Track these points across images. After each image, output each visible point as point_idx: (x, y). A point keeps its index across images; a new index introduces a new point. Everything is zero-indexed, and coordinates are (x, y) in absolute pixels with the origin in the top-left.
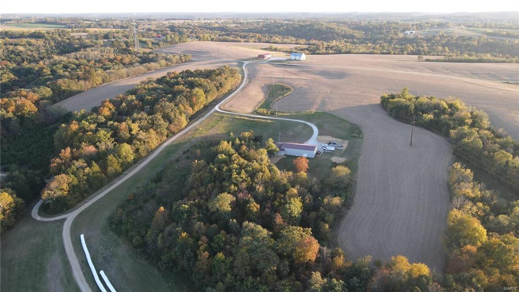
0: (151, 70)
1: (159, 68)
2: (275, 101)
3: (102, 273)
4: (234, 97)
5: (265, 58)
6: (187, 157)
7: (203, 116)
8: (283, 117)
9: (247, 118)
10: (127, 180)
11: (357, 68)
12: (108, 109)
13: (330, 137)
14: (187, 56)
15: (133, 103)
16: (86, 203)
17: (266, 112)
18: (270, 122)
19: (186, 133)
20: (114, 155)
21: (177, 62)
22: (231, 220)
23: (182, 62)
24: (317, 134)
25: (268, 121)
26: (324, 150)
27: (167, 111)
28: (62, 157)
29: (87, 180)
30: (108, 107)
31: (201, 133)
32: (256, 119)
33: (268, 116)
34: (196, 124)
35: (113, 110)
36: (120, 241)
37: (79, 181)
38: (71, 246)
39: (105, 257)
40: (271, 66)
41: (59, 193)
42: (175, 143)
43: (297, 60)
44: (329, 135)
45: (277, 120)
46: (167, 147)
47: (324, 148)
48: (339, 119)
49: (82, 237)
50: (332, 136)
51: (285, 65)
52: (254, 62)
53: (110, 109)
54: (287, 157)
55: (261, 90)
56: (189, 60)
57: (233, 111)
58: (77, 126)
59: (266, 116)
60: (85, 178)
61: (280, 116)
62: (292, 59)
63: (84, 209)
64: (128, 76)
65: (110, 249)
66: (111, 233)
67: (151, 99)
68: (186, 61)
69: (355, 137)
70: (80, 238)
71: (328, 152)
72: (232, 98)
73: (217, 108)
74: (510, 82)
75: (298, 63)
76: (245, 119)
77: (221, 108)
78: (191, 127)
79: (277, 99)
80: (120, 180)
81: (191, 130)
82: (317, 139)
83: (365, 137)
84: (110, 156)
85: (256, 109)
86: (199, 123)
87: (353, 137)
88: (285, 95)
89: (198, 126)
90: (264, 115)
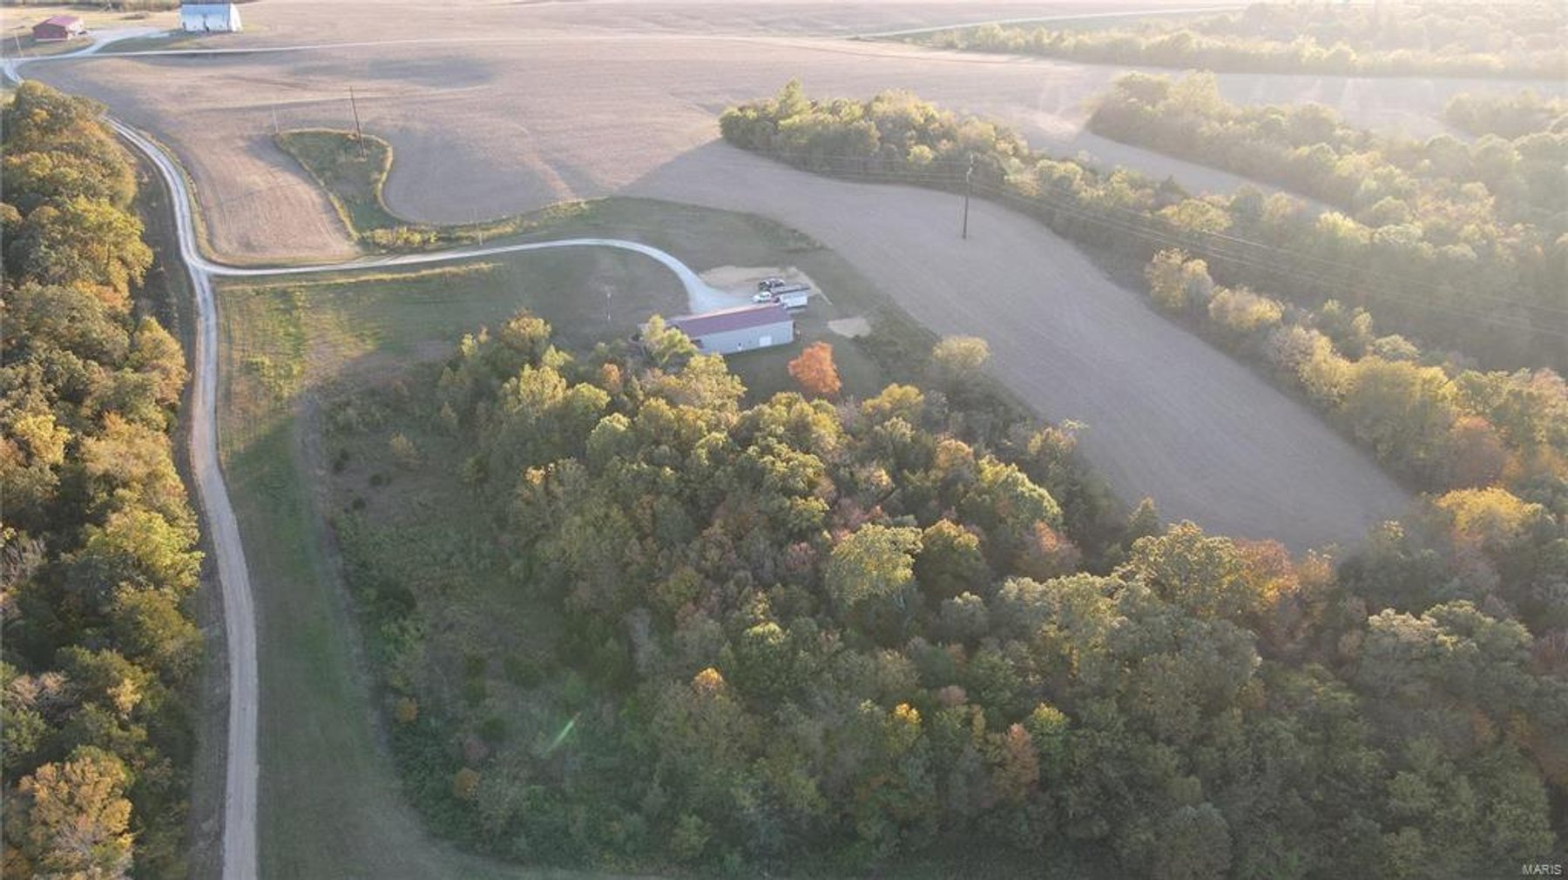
2: (379, 194)
4: (203, 208)
5: (70, 37)
8: (505, 239)
18: (490, 270)
19: (225, 394)
20: (132, 583)
24: (690, 272)
31: (290, 377)
33: (440, 250)
45: (500, 256)
55: (260, 163)
57: (284, 263)
59: (434, 251)
61: (488, 242)
69: (803, 250)
71: (803, 315)
72: (202, 214)
73: (199, 264)
77: (220, 260)
78: (212, 366)
79: (380, 185)
80: (229, 674)
81: (230, 378)
82: (708, 284)
83: (830, 246)
84: (127, 594)
85: (355, 235)
86: (219, 342)
87: (790, 251)
88: (388, 165)
89: (237, 355)
90: (422, 249)
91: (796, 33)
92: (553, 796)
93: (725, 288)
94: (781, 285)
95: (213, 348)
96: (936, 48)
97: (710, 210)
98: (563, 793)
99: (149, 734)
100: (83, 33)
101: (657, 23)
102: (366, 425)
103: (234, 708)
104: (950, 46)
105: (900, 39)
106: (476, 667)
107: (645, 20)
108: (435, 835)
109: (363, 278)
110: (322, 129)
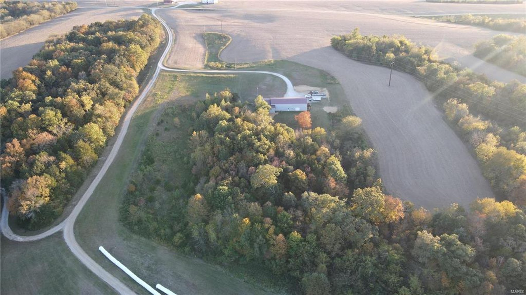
0: (34, 24)
1: (42, 21)
2: (220, 52)
3: (159, 286)
4: (172, 51)
5: (172, 3)
6: (166, 129)
7: (151, 78)
8: (243, 69)
9: (204, 75)
10: (110, 168)
11: (279, 9)
12: (31, 82)
13: (306, 86)
14: (72, 4)
15: (60, 70)
16: (75, 206)
17: (220, 66)
18: (234, 77)
19: (145, 101)
20: (83, 140)
21: (62, 13)
22: (286, 194)
23: (68, 12)
24: (291, 86)
25: (230, 75)
26: (310, 101)
27: (111, 76)
28: (12, 154)
29: (67, 177)
30: (30, 78)
31: (163, 98)
32: (215, 75)
33: (224, 70)
34: (149, 87)
35: (38, 82)
36: (154, 244)
37: (57, 181)
38: (97, 265)
39: (149, 267)
40: (185, 12)
41: (41, 202)
42: (139, 114)
43: (209, 4)
44: (305, 84)
45: (238, 73)
46: (133, 120)
47: (310, 99)
48: (303, 66)
49: (102, 249)
50: (307, 85)
51: (200, 10)
52: (162, 8)
53: (33, 81)
54: (279, 114)
55: (195, 41)
56: (76, 9)
57: (182, 68)
58: (4, 108)
59: (223, 70)
60: (63, 175)
61: (238, 69)
62: (203, 2)
63: (78, 213)
64: (8, 34)
65: (147, 256)
66: (135, 237)
67: (81, 62)
68: (72, 11)
69: (332, 83)
70: (100, 251)
71: (316, 103)
72: (170, 53)
73: (160, 65)
74: (416, 16)
75: (213, 7)
76: (202, 76)
77: (166, 66)
78: (146, 93)
79: (221, 50)
80: (101, 169)
81: (148, 96)
82: (295, 90)
83: (341, 83)
84: (81, 143)
85: (206, 63)
86: (152, 86)
87: (329, 83)
88: (227, 45)
89: (154, 91)
90: (220, 69)
91: (393, 14)
92: (154, 219)
93: (298, 92)
94: (317, 93)
95: (149, 88)
96: (443, 22)
97: (311, 68)
98: (157, 219)
99: (66, 176)
100: (176, 2)
101: (345, 8)
102: (173, 114)
103: (97, 178)
104: (448, 21)
105: (430, 18)
106: (158, 182)
107: (341, 6)
108: (121, 220)
109: (198, 75)
110: (216, 33)
